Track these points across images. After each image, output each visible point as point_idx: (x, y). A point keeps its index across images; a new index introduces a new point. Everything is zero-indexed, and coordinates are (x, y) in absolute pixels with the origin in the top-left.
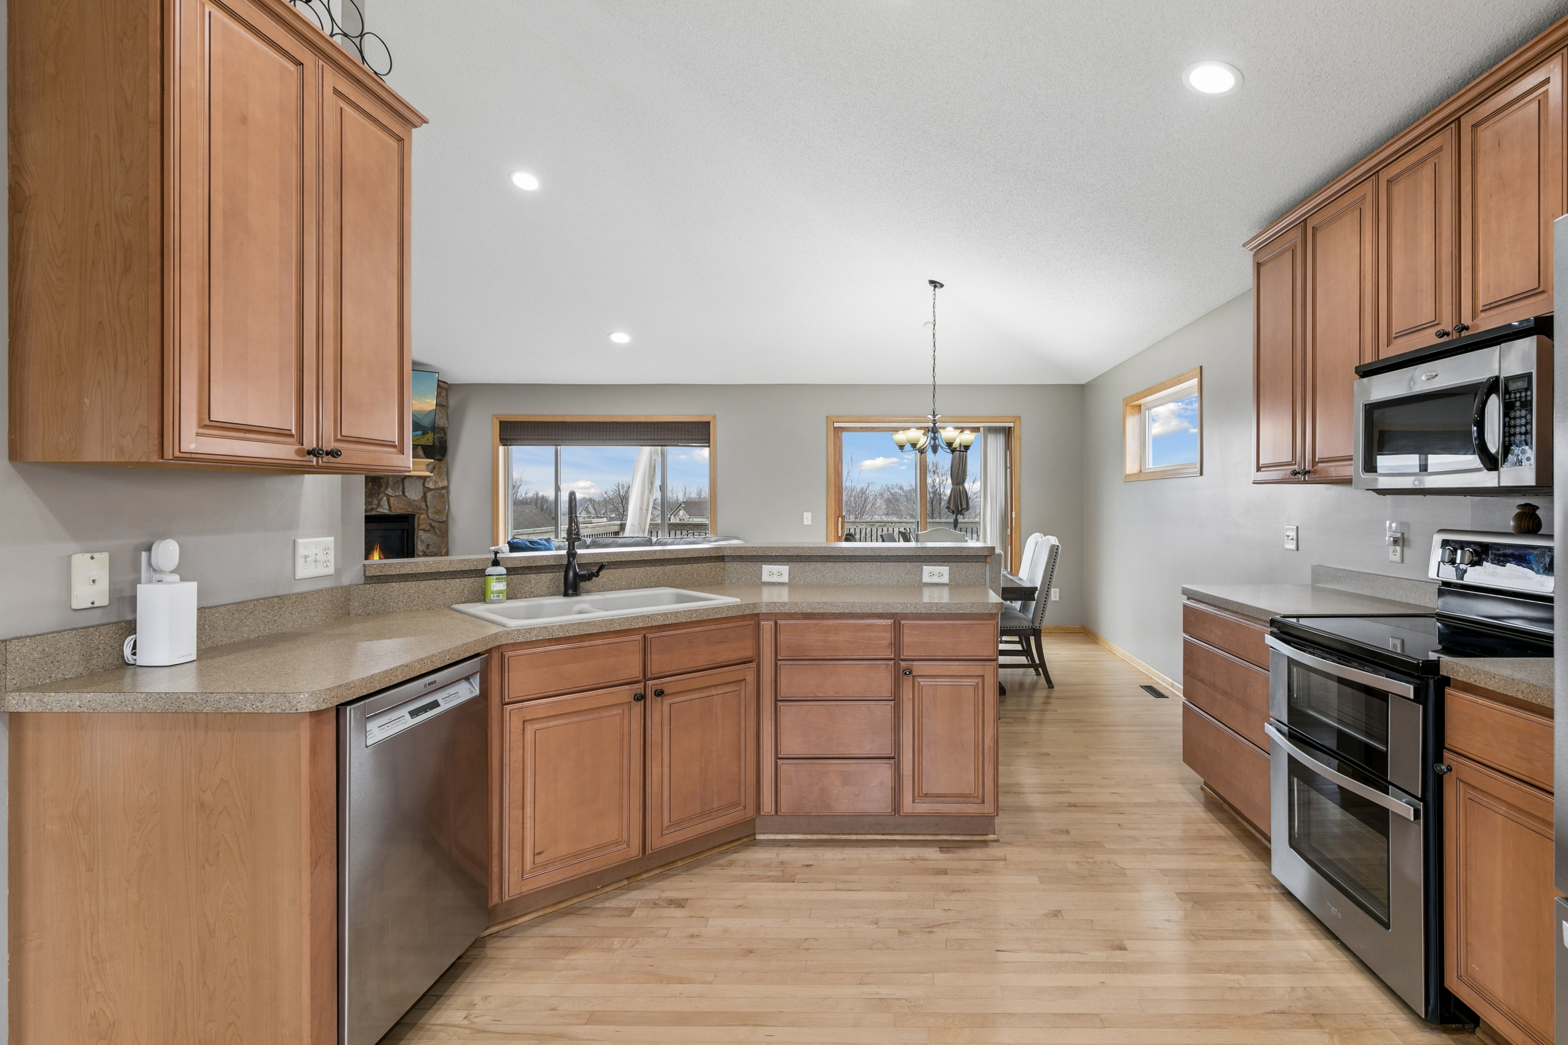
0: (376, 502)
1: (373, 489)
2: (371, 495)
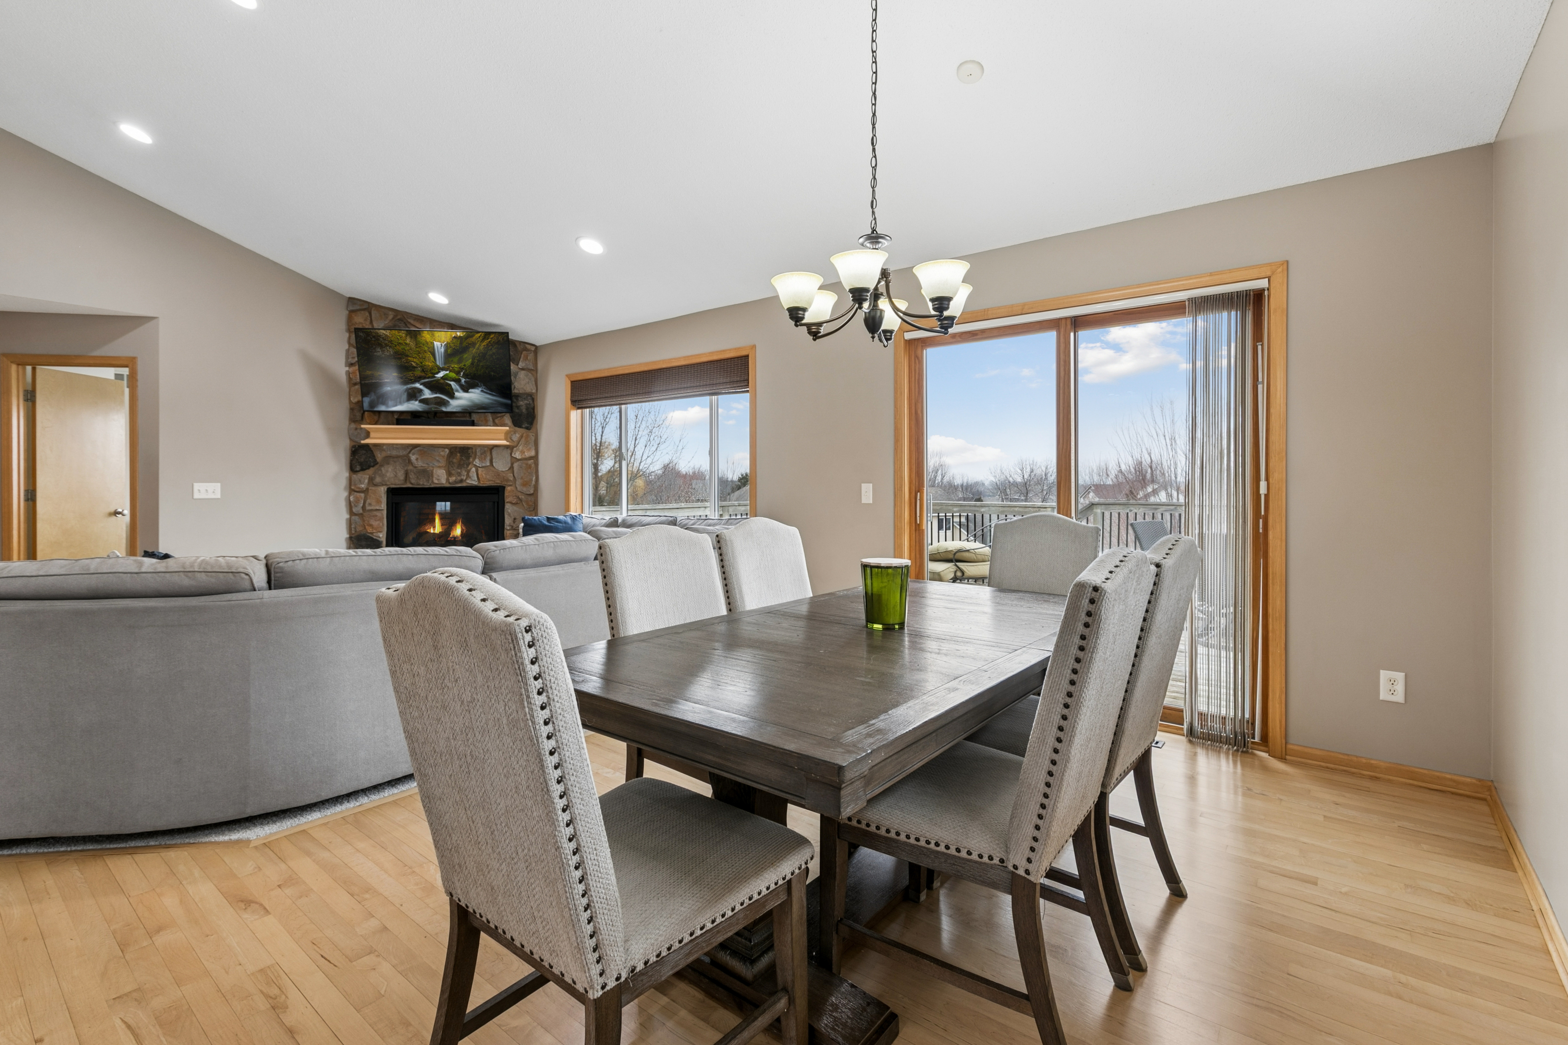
0: (465, 473)
1: (461, 459)
2: (460, 466)
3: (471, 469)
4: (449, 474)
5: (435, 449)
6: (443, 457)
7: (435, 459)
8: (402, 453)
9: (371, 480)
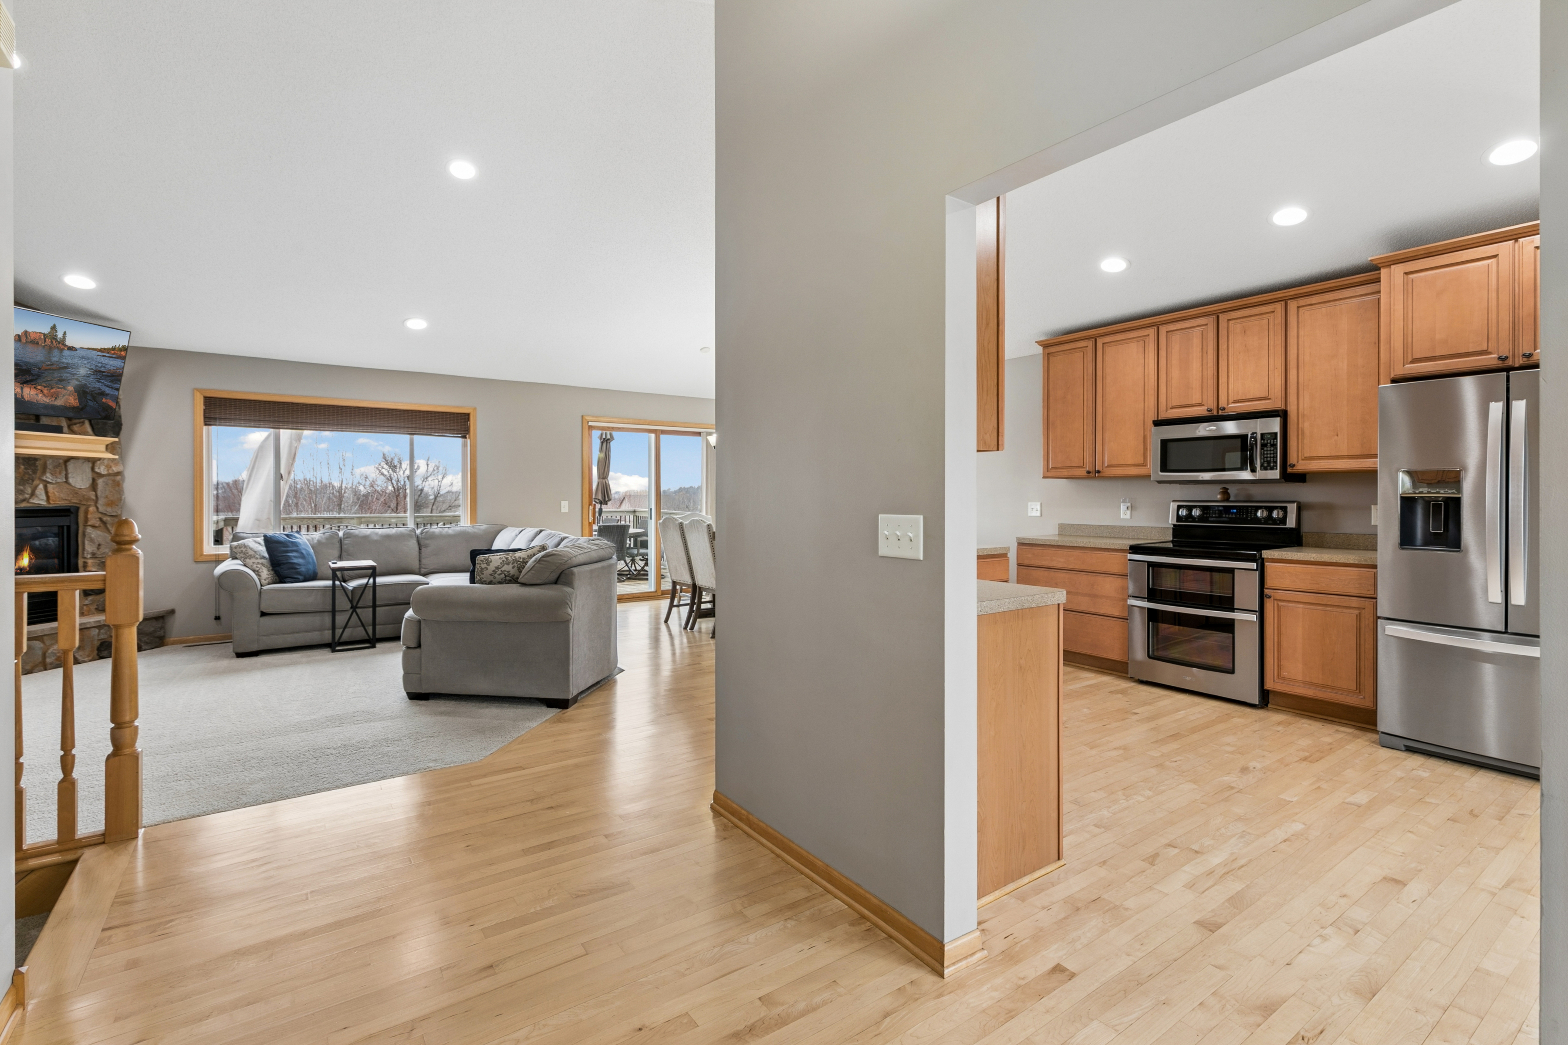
0: (29, 490)
1: (26, 473)
3: (37, 486)
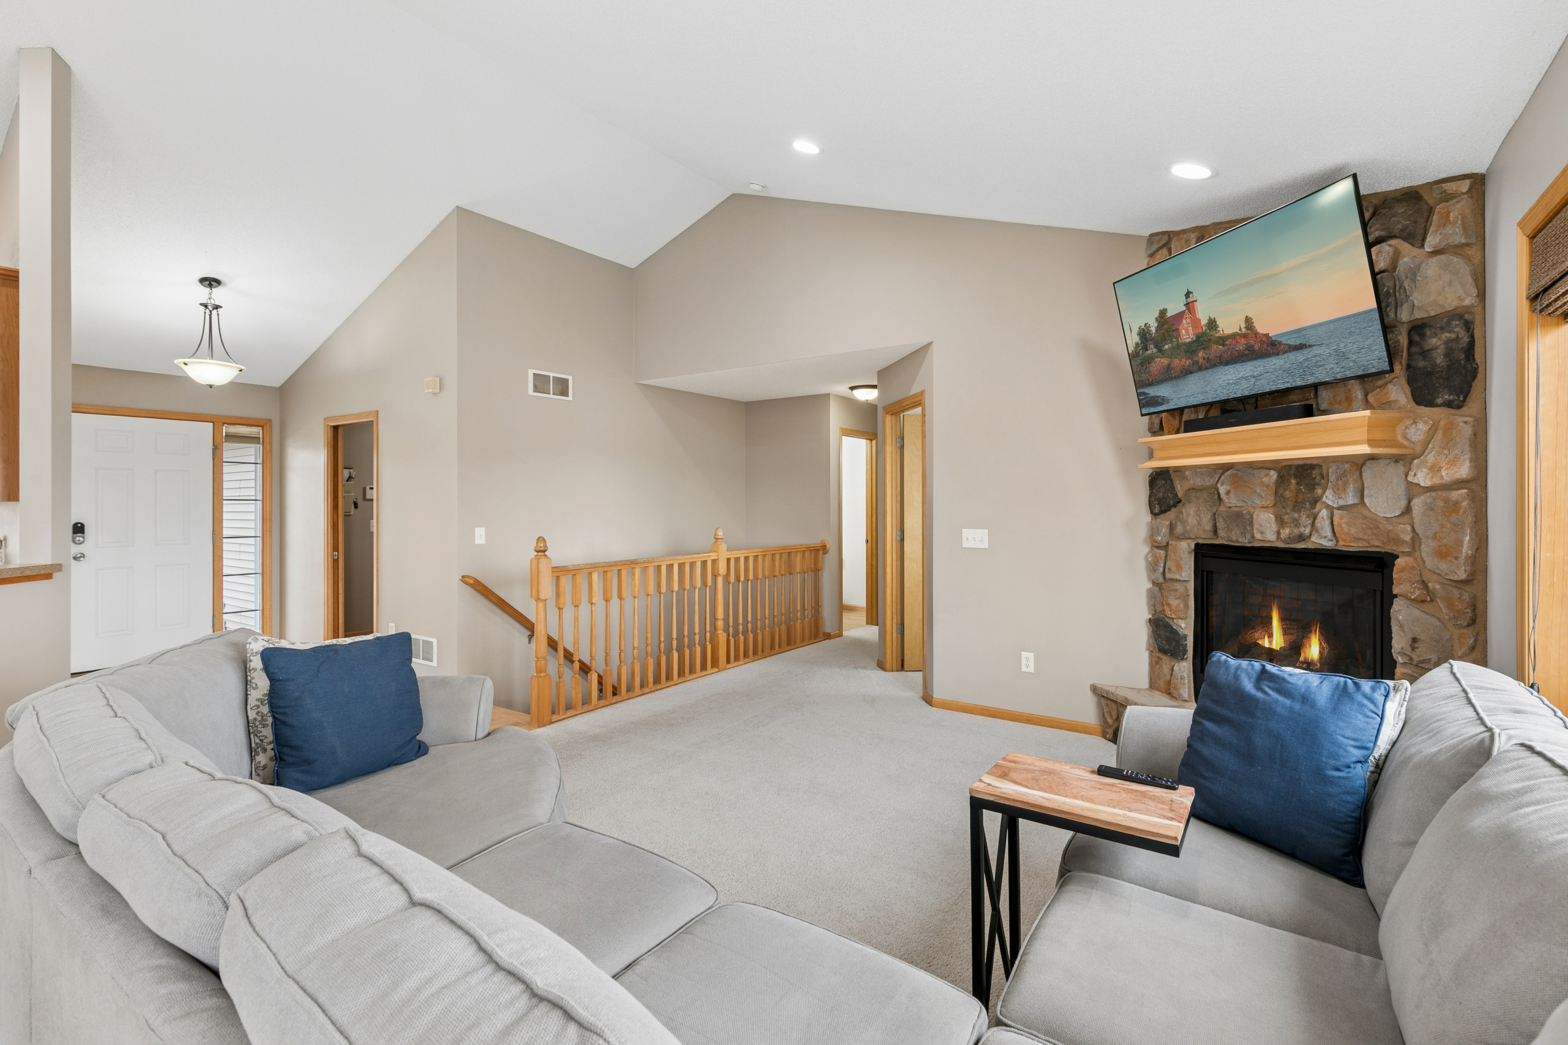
1: (1299, 491)
2: (1298, 506)
3: (1320, 511)
4: (1281, 522)
5: (1256, 472)
6: (1268, 486)
7: (1256, 492)
8: (1208, 482)
9: (1172, 527)
